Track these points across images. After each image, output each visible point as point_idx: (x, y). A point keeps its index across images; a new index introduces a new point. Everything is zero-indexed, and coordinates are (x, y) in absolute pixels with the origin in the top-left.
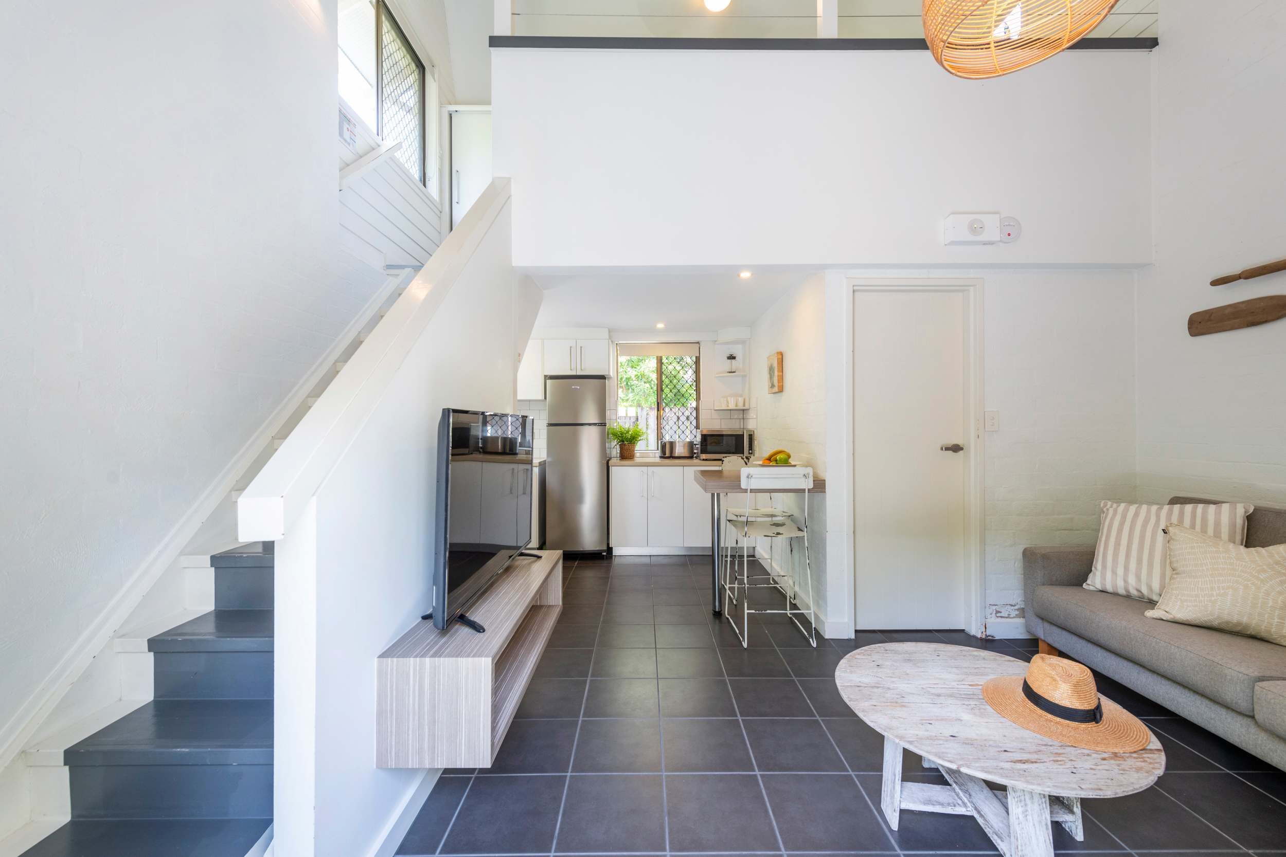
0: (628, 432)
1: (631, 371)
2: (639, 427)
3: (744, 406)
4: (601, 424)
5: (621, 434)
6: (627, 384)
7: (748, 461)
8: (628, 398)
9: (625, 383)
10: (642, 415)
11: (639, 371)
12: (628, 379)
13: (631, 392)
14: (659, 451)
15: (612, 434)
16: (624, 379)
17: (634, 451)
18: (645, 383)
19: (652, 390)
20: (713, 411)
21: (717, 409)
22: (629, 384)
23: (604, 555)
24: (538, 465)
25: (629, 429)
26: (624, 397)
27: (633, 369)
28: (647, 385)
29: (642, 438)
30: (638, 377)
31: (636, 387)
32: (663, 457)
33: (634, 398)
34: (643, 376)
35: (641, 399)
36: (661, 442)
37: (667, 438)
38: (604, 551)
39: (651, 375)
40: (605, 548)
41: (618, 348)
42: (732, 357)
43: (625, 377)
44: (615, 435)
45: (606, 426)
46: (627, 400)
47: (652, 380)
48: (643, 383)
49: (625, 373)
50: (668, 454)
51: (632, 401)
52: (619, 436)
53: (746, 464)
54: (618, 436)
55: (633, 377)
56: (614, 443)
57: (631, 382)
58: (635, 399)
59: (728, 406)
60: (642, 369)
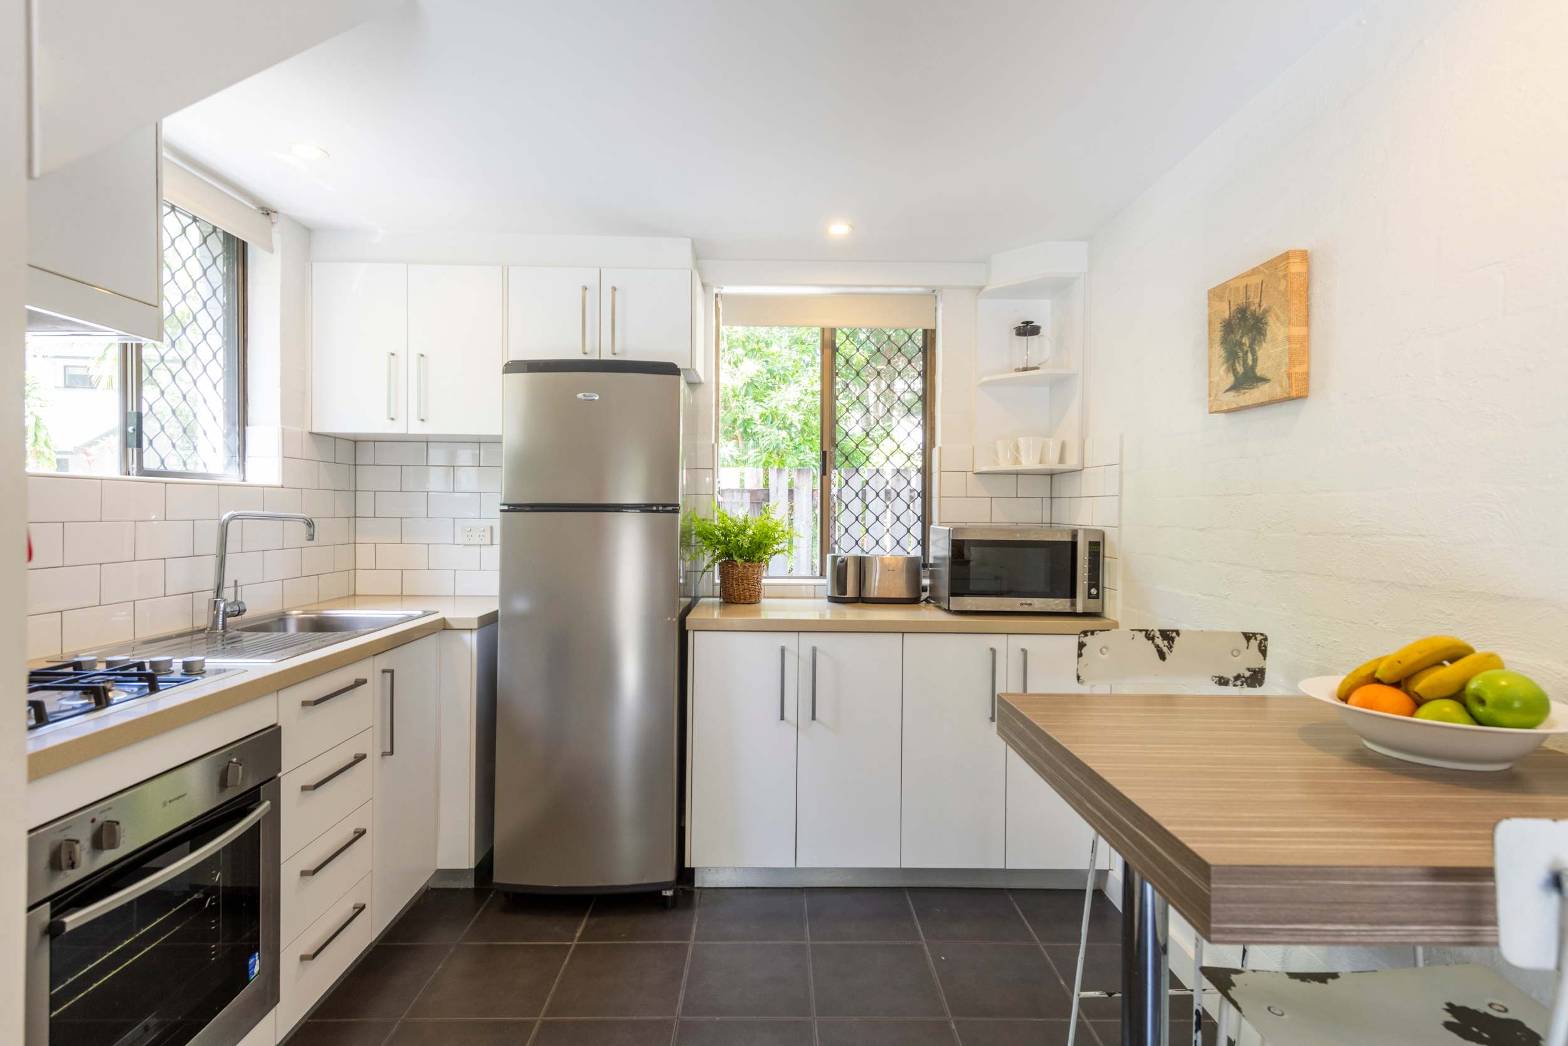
0: (742, 531)
1: (752, 408)
2: (772, 516)
3: (1062, 460)
4: (664, 506)
5: (725, 536)
6: (745, 431)
7: (1170, 648)
8: (746, 457)
9: (741, 430)
10: (779, 486)
11: (767, 406)
12: (747, 422)
13: (753, 447)
14: (827, 581)
15: (699, 534)
16: (739, 422)
17: (759, 582)
18: (779, 428)
19: (791, 444)
20: (970, 474)
21: (984, 469)
22: (749, 431)
23: (666, 897)
24: (476, 626)
25: (746, 521)
26: (740, 456)
27: (757, 403)
28: (784, 433)
29: (781, 546)
30: (766, 419)
31: (763, 437)
32: (839, 598)
33: (758, 458)
34: (774, 415)
35: (771, 460)
36: (834, 558)
37: (846, 549)
38: (666, 886)
39: (790, 414)
40: (670, 876)
41: (720, 306)
42: (1028, 330)
43: (741, 416)
44: (706, 536)
45: (676, 511)
46: (745, 462)
47: (791, 424)
48: (775, 429)
49: (741, 410)
50: (851, 592)
51: (755, 463)
52: (719, 542)
53: (1162, 656)
54: (715, 541)
55: (756, 417)
56: (706, 558)
57: (753, 427)
58: (761, 459)
59: (1017, 461)
60: (773, 403)
